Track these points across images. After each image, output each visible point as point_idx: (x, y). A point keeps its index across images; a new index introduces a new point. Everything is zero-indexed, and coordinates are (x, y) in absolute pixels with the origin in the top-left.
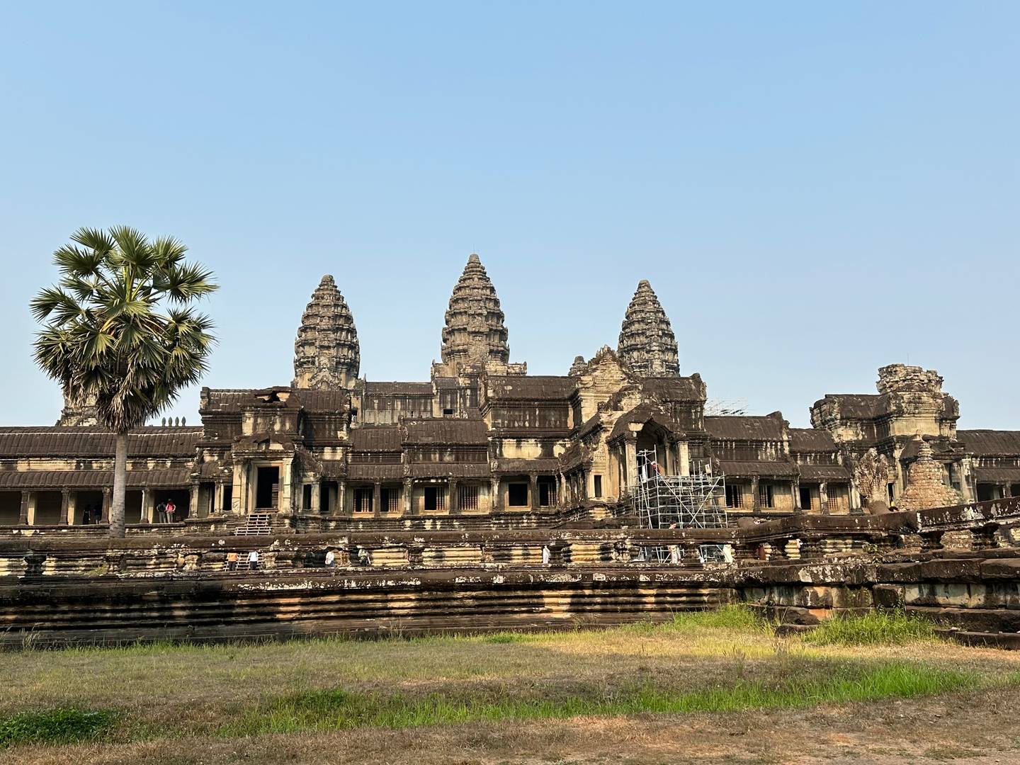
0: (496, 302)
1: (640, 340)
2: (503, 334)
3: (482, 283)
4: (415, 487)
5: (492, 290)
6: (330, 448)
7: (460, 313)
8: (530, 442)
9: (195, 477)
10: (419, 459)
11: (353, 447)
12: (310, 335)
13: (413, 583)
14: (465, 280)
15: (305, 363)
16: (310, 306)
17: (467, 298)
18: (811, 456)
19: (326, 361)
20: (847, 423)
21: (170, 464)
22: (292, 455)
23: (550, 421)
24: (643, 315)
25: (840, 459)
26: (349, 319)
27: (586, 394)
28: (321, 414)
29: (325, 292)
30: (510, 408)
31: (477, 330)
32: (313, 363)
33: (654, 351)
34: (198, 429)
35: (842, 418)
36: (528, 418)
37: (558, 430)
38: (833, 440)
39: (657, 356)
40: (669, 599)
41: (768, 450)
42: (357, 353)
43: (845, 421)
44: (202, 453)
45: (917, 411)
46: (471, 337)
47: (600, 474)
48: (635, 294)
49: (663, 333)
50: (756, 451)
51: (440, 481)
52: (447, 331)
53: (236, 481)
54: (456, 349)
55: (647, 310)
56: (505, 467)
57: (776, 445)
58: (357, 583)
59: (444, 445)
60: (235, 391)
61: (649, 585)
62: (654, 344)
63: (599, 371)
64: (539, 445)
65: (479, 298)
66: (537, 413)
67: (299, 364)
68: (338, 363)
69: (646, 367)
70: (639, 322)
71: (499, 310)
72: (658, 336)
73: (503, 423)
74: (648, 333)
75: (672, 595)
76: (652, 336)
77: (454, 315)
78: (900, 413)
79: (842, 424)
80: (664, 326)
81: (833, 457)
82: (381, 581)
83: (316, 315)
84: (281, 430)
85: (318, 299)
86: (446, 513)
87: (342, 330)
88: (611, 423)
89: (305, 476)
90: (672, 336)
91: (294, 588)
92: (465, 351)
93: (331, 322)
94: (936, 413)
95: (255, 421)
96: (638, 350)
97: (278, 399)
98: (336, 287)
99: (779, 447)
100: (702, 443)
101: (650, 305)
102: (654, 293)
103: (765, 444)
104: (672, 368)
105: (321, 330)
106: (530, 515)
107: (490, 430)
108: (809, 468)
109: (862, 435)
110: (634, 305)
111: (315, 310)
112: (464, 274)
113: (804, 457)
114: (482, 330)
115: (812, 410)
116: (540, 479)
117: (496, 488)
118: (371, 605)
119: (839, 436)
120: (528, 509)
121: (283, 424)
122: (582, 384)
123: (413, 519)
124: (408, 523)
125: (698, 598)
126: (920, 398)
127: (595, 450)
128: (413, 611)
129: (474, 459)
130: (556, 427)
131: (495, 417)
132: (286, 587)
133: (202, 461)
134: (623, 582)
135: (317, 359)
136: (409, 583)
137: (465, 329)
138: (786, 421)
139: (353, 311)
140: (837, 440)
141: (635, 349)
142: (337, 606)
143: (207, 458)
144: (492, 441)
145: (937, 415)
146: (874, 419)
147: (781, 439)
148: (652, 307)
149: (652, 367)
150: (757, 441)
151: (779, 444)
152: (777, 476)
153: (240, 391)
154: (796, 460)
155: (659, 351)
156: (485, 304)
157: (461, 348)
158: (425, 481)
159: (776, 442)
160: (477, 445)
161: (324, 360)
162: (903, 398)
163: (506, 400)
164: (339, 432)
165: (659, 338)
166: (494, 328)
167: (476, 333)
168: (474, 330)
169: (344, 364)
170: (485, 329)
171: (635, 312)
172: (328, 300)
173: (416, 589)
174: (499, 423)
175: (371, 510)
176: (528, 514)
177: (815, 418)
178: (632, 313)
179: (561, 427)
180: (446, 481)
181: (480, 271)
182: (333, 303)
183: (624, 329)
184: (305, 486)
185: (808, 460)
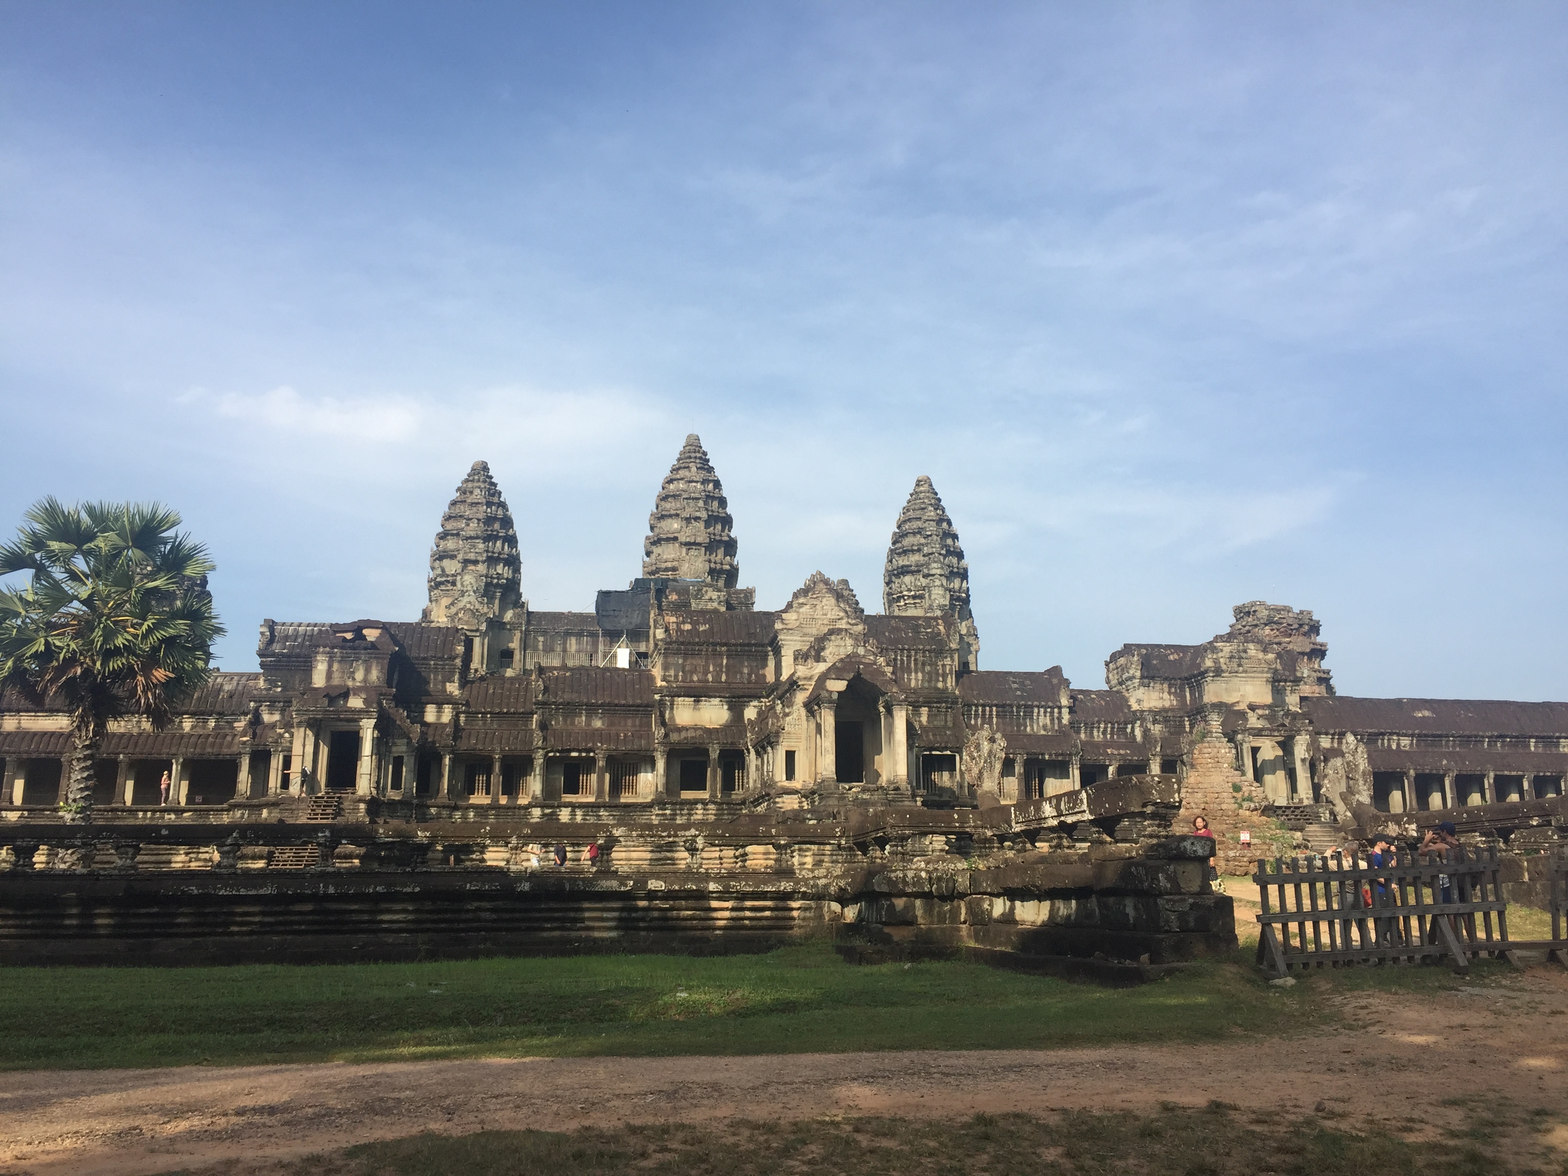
0: (723, 502)
1: (914, 559)
2: (731, 547)
3: (703, 475)
4: (549, 763)
5: (717, 484)
6: (434, 706)
7: (670, 516)
8: (712, 703)
9: (244, 743)
10: (557, 723)
11: (467, 704)
12: (450, 544)
13: (409, 890)
14: (679, 469)
15: (441, 583)
16: (454, 503)
17: (680, 495)
18: (1099, 728)
19: (473, 581)
20: (1150, 683)
21: (213, 724)
22: (375, 715)
23: (742, 673)
24: (919, 524)
25: (1138, 733)
26: (507, 522)
27: (788, 638)
28: (424, 659)
29: (477, 484)
30: (686, 655)
31: (693, 541)
32: (454, 584)
33: (933, 575)
34: (256, 676)
35: (1142, 677)
36: (711, 669)
37: (751, 686)
38: (1130, 707)
39: (938, 583)
40: (748, 914)
41: (1041, 718)
42: (517, 570)
43: (1146, 681)
44: (257, 710)
45: (1241, 669)
46: (684, 550)
47: (793, 749)
48: (911, 495)
49: (948, 551)
50: (1024, 719)
51: (584, 754)
52: (652, 540)
53: (297, 749)
54: (663, 566)
55: (926, 518)
56: (674, 737)
57: (1052, 713)
58: (336, 888)
59: (592, 705)
60: (309, 625)
61: (722, 896)
62: (935, 565)
63: (808, 607)
64: (726, 707)
65: (697, 495)
66: (725, 662)
67: (435, 585)
68: (487, 585)
69: (921, 597)
70: (914, 534)
71: (726, 513)
72: (940, 554)
73: (676, 676)
74: (926, 550)
75: (753, 909)
76: (931, 554)
77: (662, 517)
78: (1218, 672)
79: (1142, 684)
80: (949, 541)
81: (1129, 730)
82: (368, 886)
83: (461, 516)
84: (365, 680)
85: (465, 493)
86: (591, 799)
87: (496, 538)
88: (810, 678)
89: (394, 744)
90: (960, 555)
91: (253, 892)
92: (674, 569)
93: (481, 525)
94: (1267, 672)
95: (330, 666)
96: (912, 573)
97: (364, 638)
98: (491, 477)
99: (1056, 715)
100: (950, 708)
101: (931, 511)
102: (936, 494)
103: (1036, 710)
104: (959, 599)
105: (467, 539)
106: (707, 804)
107: (659, 685)
108: (1096, 745)
109: (1170, 700)
110: (908, 510)
111: (461, 509)
112: (679, 460)
113: (1090, 727)
114: (699, 540)
115: (1107, 664)
116: (723, 754)
117: (661, 765)
118: (355, 917)
119: (1139, 701)
120: (705, 795)
121: (368, 671)
122: (783, 623)
123: (542, 807)
124: (537, 812)
125: (786, 913)
126: (1245, 651)
127: (787, 715)
128: (411, 926)
129: (634, 725)
130: (750, 682)
131: (666, 667)
132: (243, 892)
133: (256, 721)
134: (685, 890)
135: (459, 578)
136: (404, 890)
137: (675, 539)
138: (1067, 679)
139: (514, 512)
140: (1135, 707)
141: (908, 572)
142: (311, 918)
143: (267, 718)
144: (660, 700)
145: (1269, 675)
146: (1187, 679)
147: (1058, 704)
148: (932, 514)
149: (930, 598)
150: (1026, 706)
151: (1056, 710)
152: (1050, 755)
153: (315, 625)
154: (1080, 733)
155: (941, 575)
156: (705, 503)
157: (669, 565)
158: (564, 755)
159: (1052, 708)
160: (638, 706)
161: (469, 580)
162: (1222, 651)
163: (682, 643)
164: (448, 684)
165: (942, 558)
166: (718, 538)
167: (689, 545)
168: (688, 540)
169: (497, 585)
170: (702, 538)
171: (909, 520)
172: (478, 495)
173: (411, 897)
174: (670, 676)
175: (488, 793)
176: (704, 803)
177: (1110, 675)
178: (905, 522)
179: (756, 682)
180: (592, 754)
181: (700, 458)
182: (484, 501)
183: (894, 543)
184: (395, 758)
185: (1095, 733)
